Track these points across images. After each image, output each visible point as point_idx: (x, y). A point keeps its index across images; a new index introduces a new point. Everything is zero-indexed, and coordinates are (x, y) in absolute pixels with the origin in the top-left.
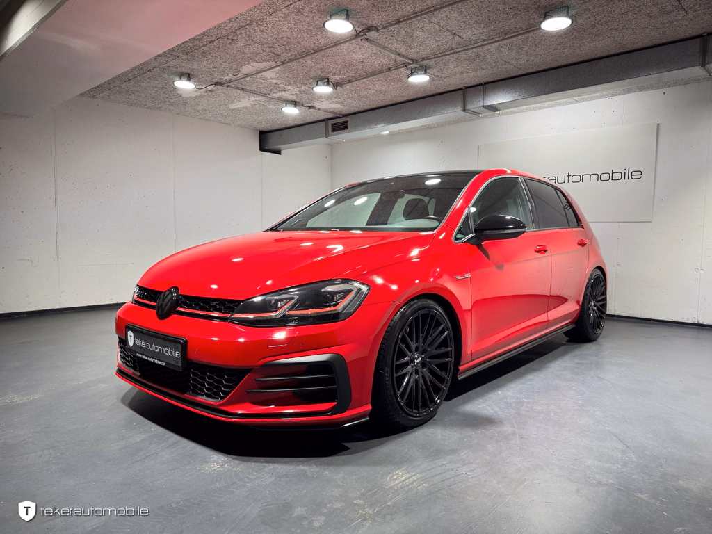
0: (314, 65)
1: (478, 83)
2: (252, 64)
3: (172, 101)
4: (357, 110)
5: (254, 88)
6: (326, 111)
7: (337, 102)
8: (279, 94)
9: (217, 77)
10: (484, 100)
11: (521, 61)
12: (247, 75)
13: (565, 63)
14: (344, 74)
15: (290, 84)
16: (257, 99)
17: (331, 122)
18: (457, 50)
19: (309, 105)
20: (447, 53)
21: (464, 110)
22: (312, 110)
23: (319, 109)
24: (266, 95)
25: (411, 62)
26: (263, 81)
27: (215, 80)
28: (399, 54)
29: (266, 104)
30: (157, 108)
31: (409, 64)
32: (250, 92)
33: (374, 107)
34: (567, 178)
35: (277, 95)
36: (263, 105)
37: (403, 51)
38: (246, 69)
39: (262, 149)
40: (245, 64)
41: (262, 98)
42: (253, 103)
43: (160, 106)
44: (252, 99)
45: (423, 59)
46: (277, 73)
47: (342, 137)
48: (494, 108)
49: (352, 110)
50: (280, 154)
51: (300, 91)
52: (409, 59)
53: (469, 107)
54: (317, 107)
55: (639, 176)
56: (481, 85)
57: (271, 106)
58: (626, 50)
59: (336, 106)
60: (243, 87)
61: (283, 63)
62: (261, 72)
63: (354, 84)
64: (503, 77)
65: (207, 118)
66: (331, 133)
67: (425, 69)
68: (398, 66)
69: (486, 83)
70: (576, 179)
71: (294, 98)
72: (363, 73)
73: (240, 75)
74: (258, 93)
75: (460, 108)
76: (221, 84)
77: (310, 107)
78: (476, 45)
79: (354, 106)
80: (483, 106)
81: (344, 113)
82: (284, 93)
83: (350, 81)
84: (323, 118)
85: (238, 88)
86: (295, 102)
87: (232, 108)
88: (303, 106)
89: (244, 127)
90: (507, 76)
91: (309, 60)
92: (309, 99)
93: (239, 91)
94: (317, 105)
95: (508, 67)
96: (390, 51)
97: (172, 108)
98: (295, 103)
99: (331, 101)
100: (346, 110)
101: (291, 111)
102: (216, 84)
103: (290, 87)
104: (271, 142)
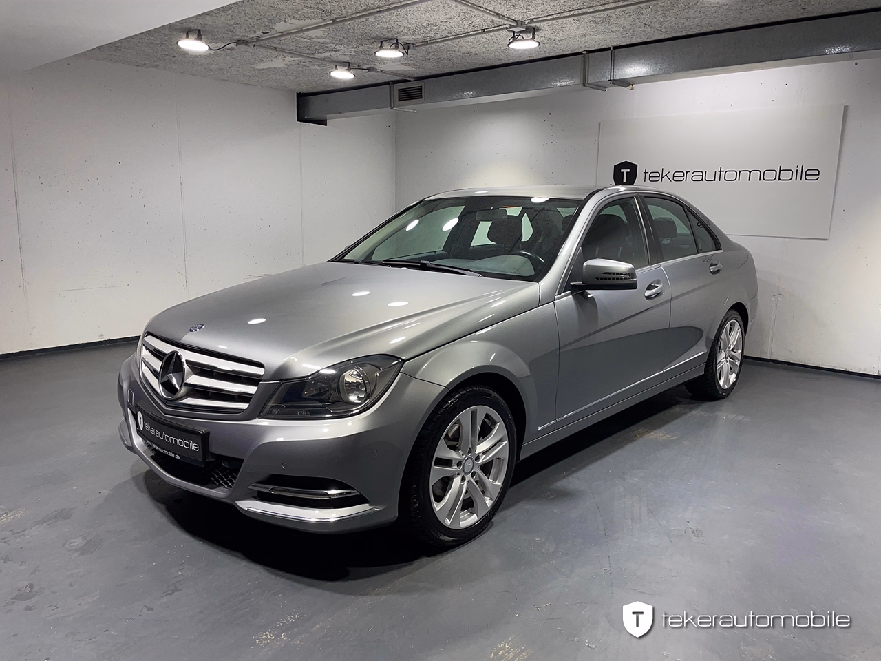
0: (377, 24)
1: (605, 47)
2: (290, 21)
3: (175, 58)
4: (434, 73)
5: (292, 47)
6: (391, 73)
7: (405, 65)
8: (326, 55)
9: (240, 34)
10: (612, 72)
11: (667, 25)
12: (283, 34)
14: (419, 34)
15: (343, 44)
16: (296, 59)
17: (397, 87)
18: (580, 12)
19: (368, 67)
20: (568, 14)
21: (584, 84)
22: (371, 73)
23: (381, 71)
24: (307, 56)
25: (514, 24)
26: (304, 40)
27: (235, 38)
28: (498, 15)
29: (308, 65)
30: (153, 67)
31: (511, 27)
32: (285, 51)
33: (459, 69)
34: (718, 174)
35: (323, 55)
36: (304, 66)
37: (504, 12)
38: (281, 27)
39: (301, 119)
41: (302, 58)
42: (288, 63)
43: (156, 63)
44: (289, 58)
45: (533, 21)
46: (325, 32)
47: (413, 107)
48: (626, 83)
49: (428, 73)
50: (326, 125)
51: (356, 52)
52: (511, 20)
53: (591, 80)
54: (379, 69)
55: (816, 177)
56: (608, 49)
57: (316, 67)
59: (407, 69)
60: (277, 46)
61: (335, 22)
62: (302, 30)
63: (433, 46)
65: (223, 78)
66: (398, 103)
67: (532, 33)
68: (495, 27)
69: (615, 48)
70: (731, 176)
71: (347, 59)
72: (445, 33)
73: (273, 33)
74: (297, 53)
75: (577, 81)
76: (246, 43)
77: (369, 69)
79: (431, 69)
80: (611, 80)
81: (416, 76)
82: (333, 53)
83: (428, 43)
84: (387, 80)
85: (268, 47)
86: (349, 63)
87: (261, 68)
88: (359, 67)
89: (276, 89)
90: (645, 40)
91: (370, 19)
92: (368, 60)
93: (269, 50)
94: (379, 67)
95: (648, 29)
97: (173, 66)
98: (348, 66)
99: (399, 63)
100: (420, 73)
101: (342, 75)
102: (238, 42)
103: (342, 48)
104: (315, 110)
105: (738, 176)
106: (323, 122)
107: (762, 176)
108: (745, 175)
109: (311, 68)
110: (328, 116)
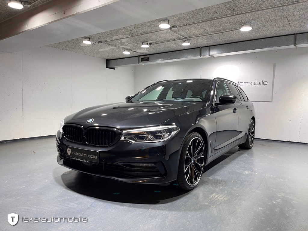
0: (144, 37)
1: (206, 45)
2: (119, 36)
4: (153, 53)
5: (114, 44)
6: (140, 53)
8: (123, 47)
9: (101, 39)
10: (209, 52)
11: (226, 39)
12: (115, 40)
13: (243, 40)
14: (155, 41)
15: (131, 43)
16: (113, 48)
17: (140, 57)
18: (204, 35)
19: (134, 51)
20: (200, 35)
21: (201, 56)
24: (118, 47)
25: (184, 38)
26: (120, 42)
27: (99, 41)
28: (181, 35)
30: (65, 50)
31: (184, 39)
32: (112, 45)
33: (161, 52)
35: (122, 47)
36: (114, 50)
37: (183, 34)
38: (115, 37)
39: (107, 67)
40: (116, 36)
41: (115, 48)
43: (68, 49)
44: (111, 48)
45: (190, 37)
46: (128, 39)
47: (144, 64)
49: (151, 53)
51: (133, 46)
52: (184, 37)
53: (203, 55)
54: (137, 51)
56: (208, 46)
57: (118, 51)
58: (267, 37)
60: (110, 43)
61: (132, 36)
62: (121, 39)
63: (157, 44)
64: (217, 44)
65: (86, 54)
66: (141, 62)
67: (189, 41)
68: (178, 39)
69: (210, 46)
71: (129, 48)
72: (163, 40)
73: (112, 39)
74: (115, 46)
75: (199, 55)
76: (101, 42)
77: (134, 52)
78: (212, 34)
79: (153, 51)
80: (209, 55)
81: (147, 54)
82: (126, 46)
83: (156, 43)
84: (137, 55)
85: (107, 44)
86: (129, 49)
87: (100, 51)
88: (131, 51)
89: (100, 58)
90: (219, 44)
91: (143, 36)
93: (107, 45)
95: (221, 41)
96: (178, 34)
97: (73, 49)
98: (129, 50)
101: (127, 53)
102: (99, 42)
103: (130, 44)
104: (112, 64)
105: (244, 84)
106: (114, 68)
107: (251, 84)
108: (245, 84)
109: (116, 51)
110: (115, 66)
